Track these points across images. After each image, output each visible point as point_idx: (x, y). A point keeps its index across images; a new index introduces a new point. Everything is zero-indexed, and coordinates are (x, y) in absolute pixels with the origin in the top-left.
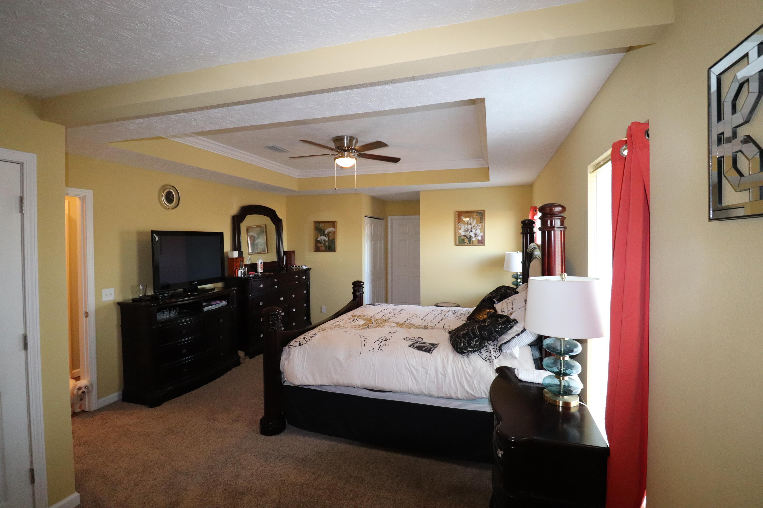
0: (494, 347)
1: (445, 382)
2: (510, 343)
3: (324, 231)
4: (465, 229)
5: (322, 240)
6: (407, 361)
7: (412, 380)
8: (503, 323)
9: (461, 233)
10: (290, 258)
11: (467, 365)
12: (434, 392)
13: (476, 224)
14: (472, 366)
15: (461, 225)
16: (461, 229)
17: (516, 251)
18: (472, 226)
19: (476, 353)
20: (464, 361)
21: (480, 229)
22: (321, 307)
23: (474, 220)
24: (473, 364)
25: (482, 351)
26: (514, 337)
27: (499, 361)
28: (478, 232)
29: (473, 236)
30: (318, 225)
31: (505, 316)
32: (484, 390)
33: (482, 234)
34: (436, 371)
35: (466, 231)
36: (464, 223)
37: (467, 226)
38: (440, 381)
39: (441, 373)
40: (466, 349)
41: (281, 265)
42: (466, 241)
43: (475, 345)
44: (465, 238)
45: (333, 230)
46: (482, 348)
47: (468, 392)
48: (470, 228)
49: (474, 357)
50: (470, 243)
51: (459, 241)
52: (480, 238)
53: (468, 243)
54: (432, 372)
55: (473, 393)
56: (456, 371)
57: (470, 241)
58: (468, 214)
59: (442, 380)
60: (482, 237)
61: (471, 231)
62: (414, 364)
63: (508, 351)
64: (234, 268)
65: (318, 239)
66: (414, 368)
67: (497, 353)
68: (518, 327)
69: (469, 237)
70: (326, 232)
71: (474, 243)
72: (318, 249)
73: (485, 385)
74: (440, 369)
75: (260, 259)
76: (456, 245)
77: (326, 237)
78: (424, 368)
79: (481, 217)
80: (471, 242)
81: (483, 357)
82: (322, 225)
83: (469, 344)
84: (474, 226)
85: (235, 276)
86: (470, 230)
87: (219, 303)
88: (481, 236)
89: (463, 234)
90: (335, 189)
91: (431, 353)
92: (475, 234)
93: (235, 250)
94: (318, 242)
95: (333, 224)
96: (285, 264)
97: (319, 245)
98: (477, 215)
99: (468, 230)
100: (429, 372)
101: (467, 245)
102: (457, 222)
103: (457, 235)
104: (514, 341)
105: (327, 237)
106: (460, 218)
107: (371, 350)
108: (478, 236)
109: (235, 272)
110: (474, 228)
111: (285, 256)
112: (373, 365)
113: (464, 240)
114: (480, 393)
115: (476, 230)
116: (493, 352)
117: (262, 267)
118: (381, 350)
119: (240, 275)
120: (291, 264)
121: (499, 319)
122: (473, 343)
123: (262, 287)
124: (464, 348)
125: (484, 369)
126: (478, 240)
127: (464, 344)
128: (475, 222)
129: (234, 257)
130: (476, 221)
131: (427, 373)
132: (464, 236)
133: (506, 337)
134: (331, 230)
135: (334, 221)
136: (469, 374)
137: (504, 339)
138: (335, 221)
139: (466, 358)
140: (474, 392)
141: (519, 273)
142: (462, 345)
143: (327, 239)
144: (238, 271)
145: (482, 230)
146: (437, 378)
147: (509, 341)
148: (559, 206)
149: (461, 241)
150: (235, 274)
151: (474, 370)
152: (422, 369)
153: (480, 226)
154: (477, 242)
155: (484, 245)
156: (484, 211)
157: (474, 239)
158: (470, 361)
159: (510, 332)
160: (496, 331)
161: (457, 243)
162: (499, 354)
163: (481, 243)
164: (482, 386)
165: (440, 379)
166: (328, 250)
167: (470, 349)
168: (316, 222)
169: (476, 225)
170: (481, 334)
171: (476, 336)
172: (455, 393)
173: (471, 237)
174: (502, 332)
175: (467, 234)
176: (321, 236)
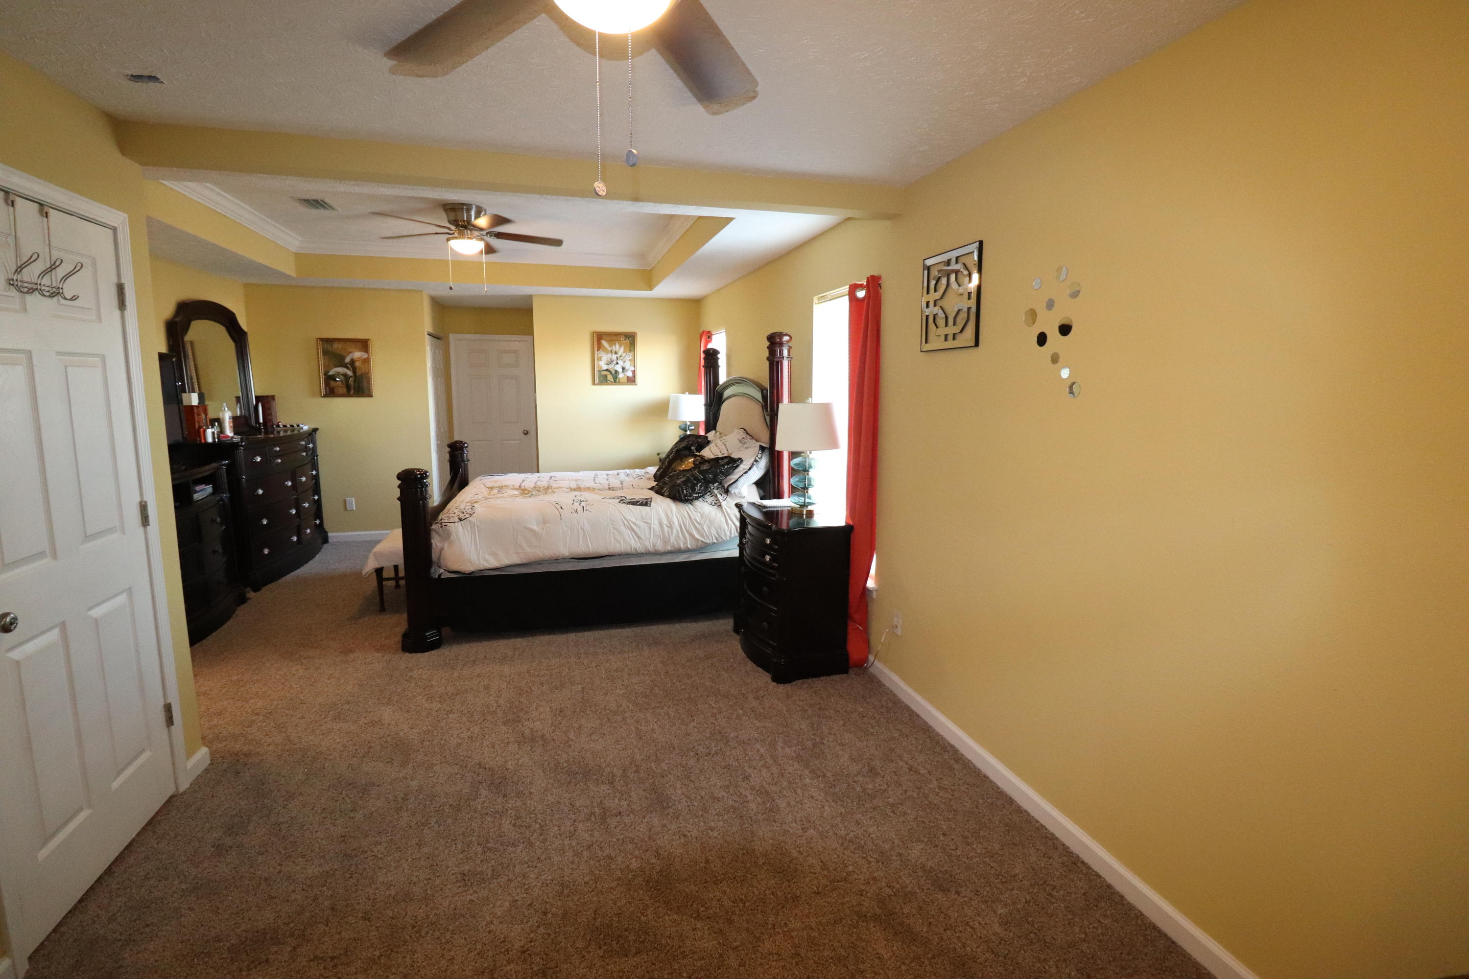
0: (719, 490)
1: (672, 534)
2: (738, 482)
3: (343, 358)
4: (607, 361)
5: (338, 374)
6: (624, 517)
7: (634, 538)
8: (728, 464)
9: (601, 367)
10: (269, 409)
11: (693, 512)
12: (660, 547)
13: (624, 352)
14: (700, 513)
15: (602, 354)
16: (601, 360)
17: (684, 393)
18: (618, 356)
19: (700, 499)
20: (689, 509)
21: (630, 360)
22: (345, 501)
23: (620, 346)
24: (700, 510)
25: (706, 496)
26: (742, 475)
27: (728, 503)
28: (627, 365)
29: (620, 370)
30: (328, 347)
31: (726, 457)
32: (715, 535)
33: (633, 369)
34: (661, 524)
35: (610, 362)
36: (606, 350)
37: (610, 355)
38: (667, 535)
39: (666, 525)
40: (691, 495)
41: (253, 423)
42: (610, 377)
43: (699, 490)
44: (607, 373)
45: (365, 356)
46: (706, 493)
47: (697, 540)
48: (616, 358)
49: (699, 504)
50: (615, 382)
51: (599, 378)
52: (630, 374)
53: (613, 381)
54: (655, 526)
55: (704, 540)
56: (683, 521)
57: (616, 378)
58: (613, 337)
59: (668, 532)
60: (634, 372)
61: (617, 363)
62: (634, 520)
63: (736, 491)
64: (195, 425)
65: (328, 372)
66: (635, 524)
67: (723, 495)
68: (744, 465)
69: (613, 372)
70: (348, 360)
71: (621, 381)
72: (331, 393)
73: (716, 529)
74: (665, 521)
75: (226, 409)
76: (594, 383)
77: (347, 368)
78: (645, 522)
79: (630, 343)
80: (618, 380)
81: (709, 501)
82: (336, 346)
83: (693, 490)
84: (621, 356)
85: (200, 441)
86: (615, 362)
87: (204, 489)
88: (632, 371)
89: (605, 367)
90: (451, 288)
91: (650, 506)
92: (623, 369)
93: (194, 392)
94: (329, 379)
95: (364, 344)
96: (261, 421)
97: (332, 383)
98: (625, 340)
99: (612, 361)
100: (652, 526)
101: (612, 384)
102: (596, 349)
103: (596, 369)
104: (741, 480)
105: (350, 370)
106: (600, 343)
107: (574, 511)
108: (627, 371)
109: (202, 434)
110: (621, 358)
111: (260, 405)
112: (581, 528)
113: (606, 376)
114: (711, 538)
115: (624, 362)
116: (719, 495)
117: (232, 425)
118: (587, 510)
119: (210, 440)
120: (271, 420)
121: (720, 461)
122: (697, 488)
123: (259, 460)
124: (689, 495)
125: (713, 513)
126: (628, 377)
127: (687, 491)
128: (622, 349)
129: (193, 404)
130: (625, 348)
131: (650, 528)
132: (607, 370)
133: (734, 477)
134: (359, 356)
135: (365, 339)
136: (697, 521)
137: (731, 479)
138: (368, 340)
139: (690, 506)
140: (704, 537)
141: (689, 423)
142: (685, 492)
143: (350, 373)
144: (205, 431)
145: (633, 361)
146: (663, 532)
147: (737, 480)
148: (786, 335)
149: (602, 378)
150: (200, 437)
151: (702, 515)
152: (644, 524)
153: (629, 356)
154: (626, 379)
155: (636, 385)
156: (636, 333)
157: (621, 375)
158: (695, 508)
159: (736, 471)
160: (721, 472)
161: (597, 381)
162: (726, 496)
163: (632, 380)
164: (712, 531)
165: (666, 532)
166: (354, 393)
167: (695, 495)
168: (323, 339)
169: (625, 354)
170: (705, 478)
171: (698, 480)
172: (684, 544)
173: (616, 372)
174: (728, 473)
175: (610, 367)
176: (336, 366)
